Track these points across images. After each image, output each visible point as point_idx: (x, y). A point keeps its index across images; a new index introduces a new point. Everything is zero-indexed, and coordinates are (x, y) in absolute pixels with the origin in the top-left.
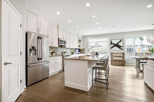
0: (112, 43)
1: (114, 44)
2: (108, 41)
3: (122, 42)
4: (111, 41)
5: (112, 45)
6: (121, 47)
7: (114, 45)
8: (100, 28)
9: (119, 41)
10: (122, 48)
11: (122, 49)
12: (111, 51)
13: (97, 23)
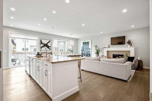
2: (37, 40)
3: (50, 42)
4: (41, 41)
5: (42, 45)
6: (50, 48)
7: (43, 45)
8: (39, 24)
13: (45, 19)
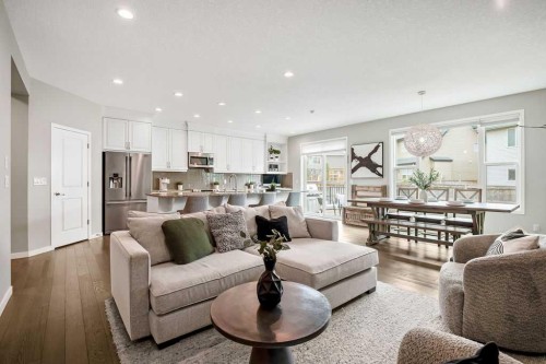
0: (354, 157)
1: (360, 159)
4: (352, 150)
5: (355, 163)
7: (358, 162)
9: (372, 147)
10: (379, 170)
11: (379, 174)
12: (352, 182)
